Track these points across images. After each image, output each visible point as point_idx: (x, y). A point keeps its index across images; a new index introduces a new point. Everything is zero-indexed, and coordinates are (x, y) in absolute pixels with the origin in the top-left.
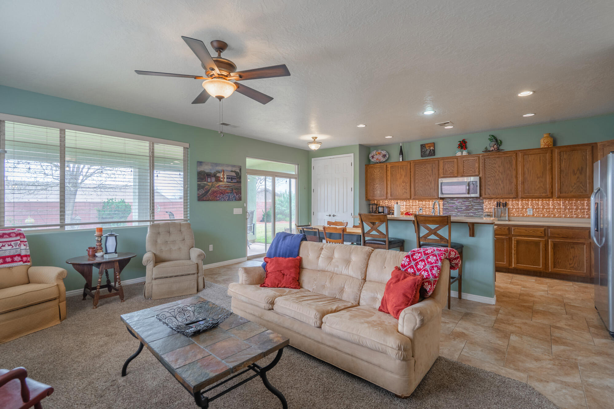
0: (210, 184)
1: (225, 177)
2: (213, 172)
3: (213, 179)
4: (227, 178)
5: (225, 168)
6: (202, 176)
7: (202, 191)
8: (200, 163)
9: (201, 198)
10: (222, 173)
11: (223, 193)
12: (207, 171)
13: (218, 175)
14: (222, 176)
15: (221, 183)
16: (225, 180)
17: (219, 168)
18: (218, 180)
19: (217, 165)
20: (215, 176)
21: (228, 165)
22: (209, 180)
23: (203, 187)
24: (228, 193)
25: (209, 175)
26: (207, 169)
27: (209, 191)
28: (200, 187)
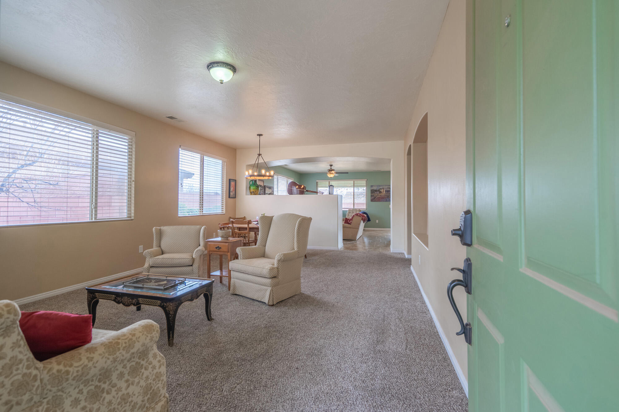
0: (377, 194)
1: (384, 191)
2: (378, 189)
3: (378, 192)
4: (385, 191)
5: (384, 187)
6: (373, 191)
7: (373, 198)
8: (372, 186)
9: (372, 200)
10: (383, 189)
11: (383, 198)
12: (375, 189)
13: (380, 190)
14: (383, 191)
15: (382, 194)
16: (384, 192)
17: (381, 187)
18: (380, 192)
19: (380, 186)
20: (379, 191)
21: (386, 186)
22: (376, 193)
23: (373, 196)
24: (386, 198)
25: (376, 191)
26: (375, 188)
27: (376, 197)
28: (371, 196)
